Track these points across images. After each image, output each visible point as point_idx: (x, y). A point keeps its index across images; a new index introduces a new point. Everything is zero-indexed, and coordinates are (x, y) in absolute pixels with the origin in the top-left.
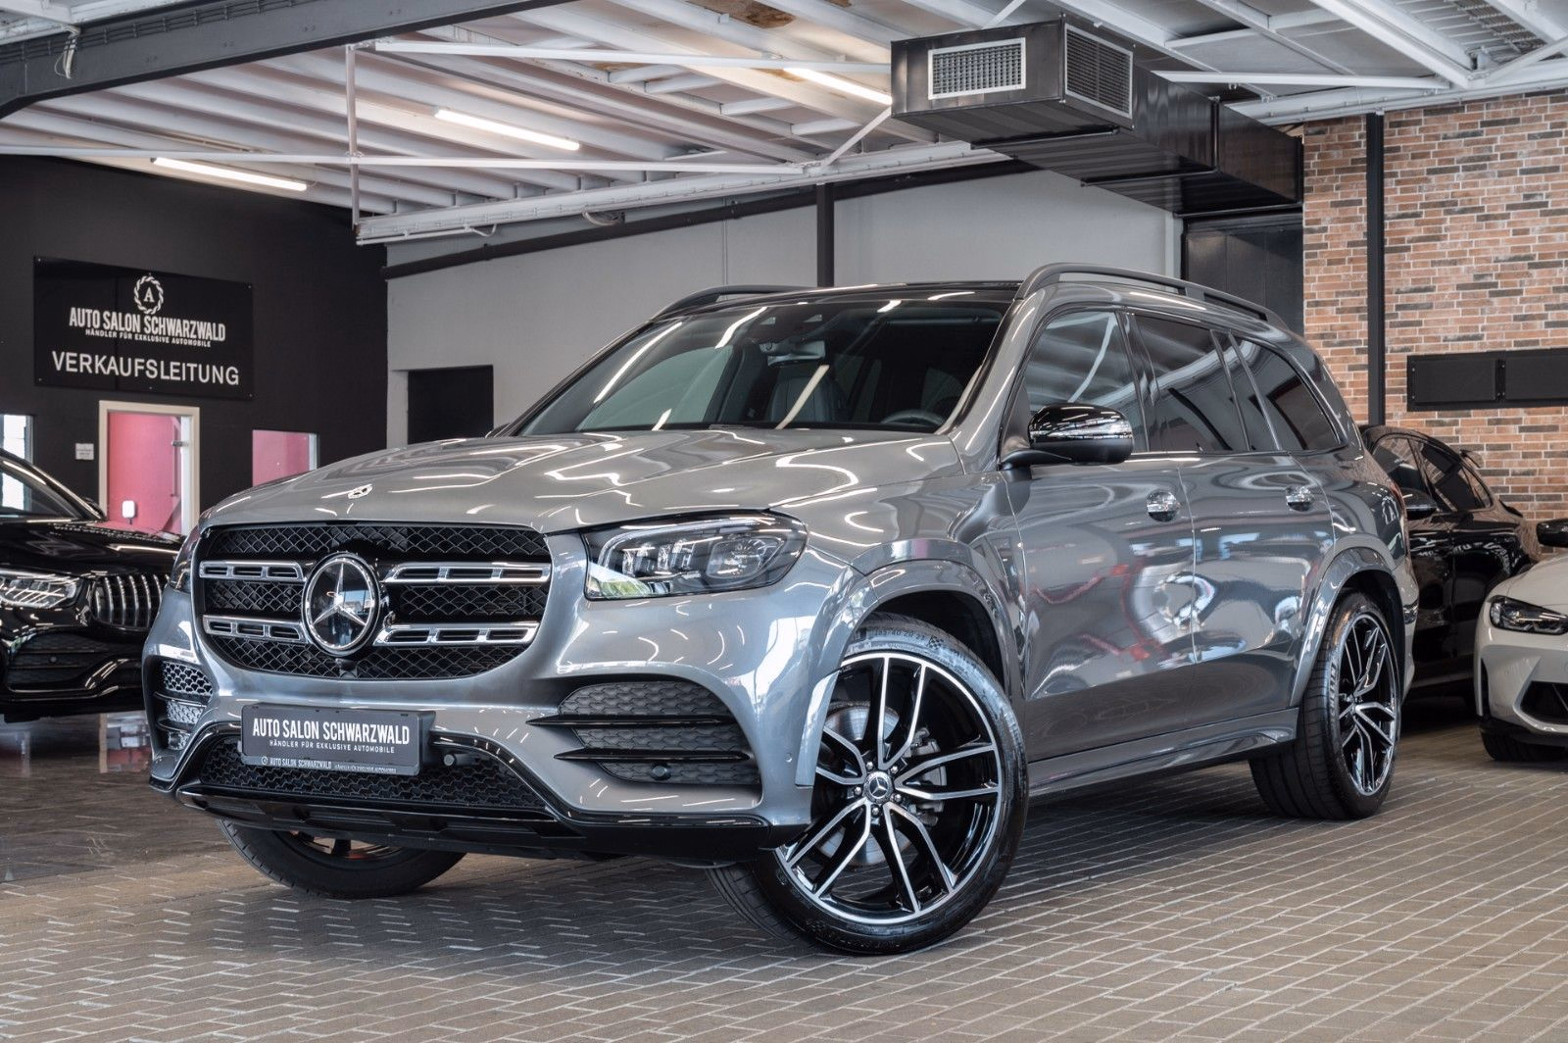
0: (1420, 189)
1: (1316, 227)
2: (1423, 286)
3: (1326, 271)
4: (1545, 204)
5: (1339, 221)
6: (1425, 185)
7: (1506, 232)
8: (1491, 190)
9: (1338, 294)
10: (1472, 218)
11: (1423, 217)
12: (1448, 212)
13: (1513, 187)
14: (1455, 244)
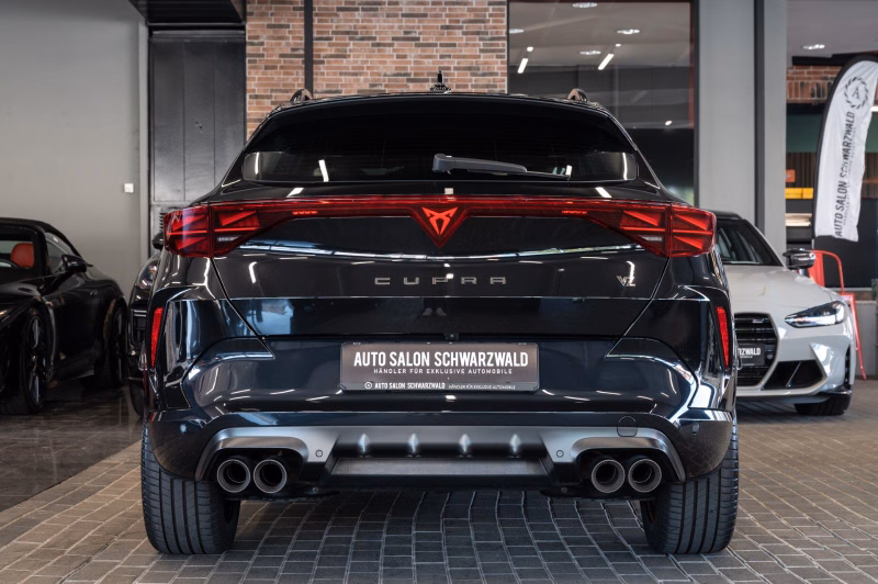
0: (332, 21)
1: (256, 41)
2: (334, 89)
3: (263, 73)
4: (418, 39)
5: (272, 38)
6: (335, 18)
7: (392, 56)
8: (381, 25)
9: (272, 91)
10: (368, 45)
11: (334, 41)
12: (351, 39)
13: (396, 25)
14: (357, 62)
